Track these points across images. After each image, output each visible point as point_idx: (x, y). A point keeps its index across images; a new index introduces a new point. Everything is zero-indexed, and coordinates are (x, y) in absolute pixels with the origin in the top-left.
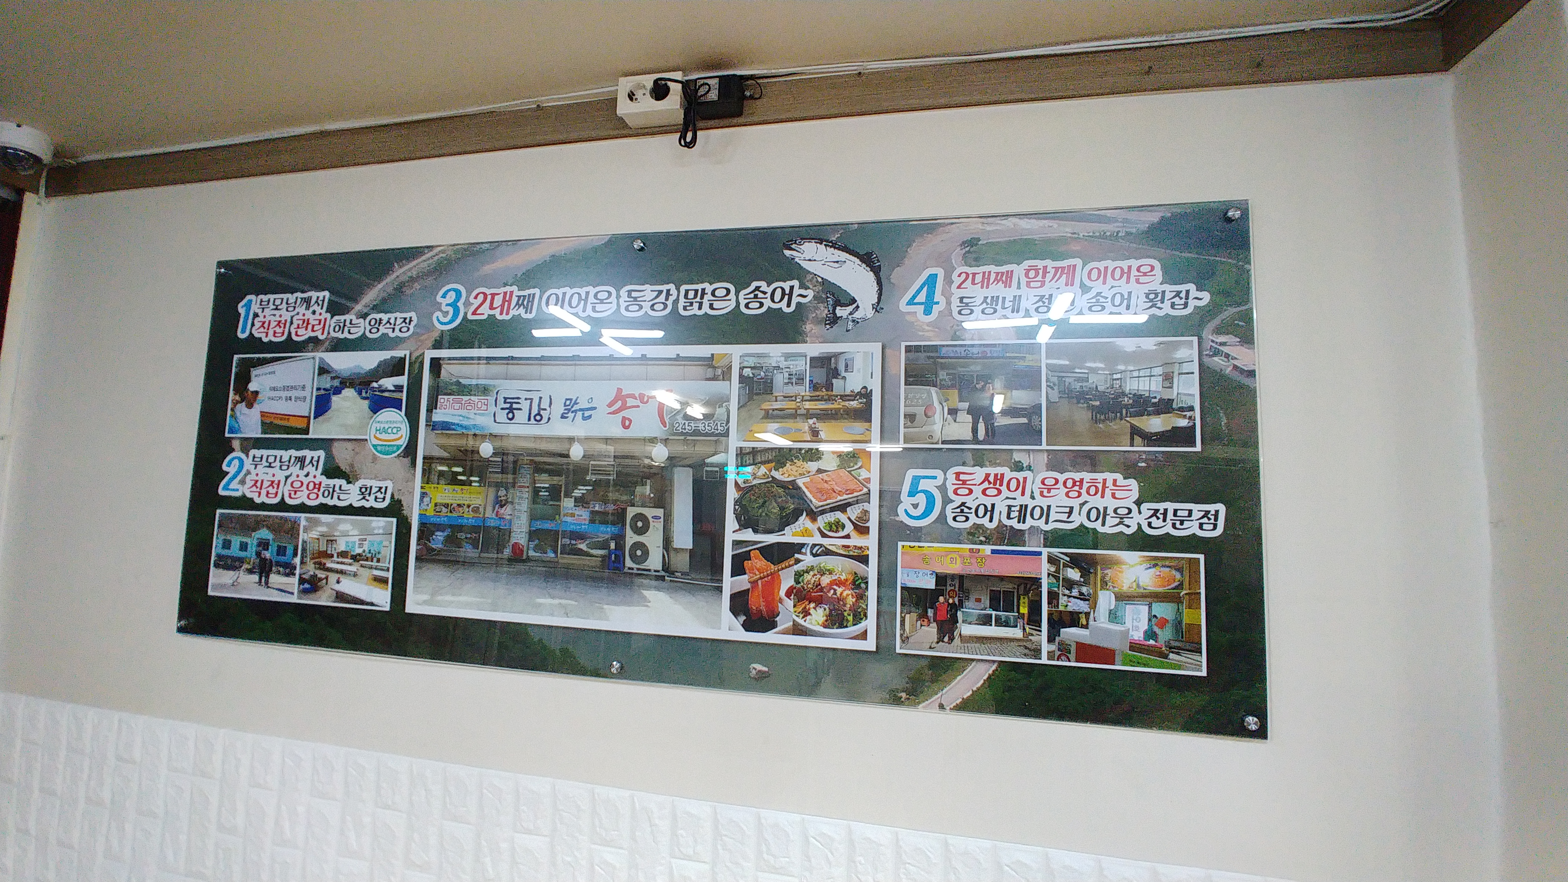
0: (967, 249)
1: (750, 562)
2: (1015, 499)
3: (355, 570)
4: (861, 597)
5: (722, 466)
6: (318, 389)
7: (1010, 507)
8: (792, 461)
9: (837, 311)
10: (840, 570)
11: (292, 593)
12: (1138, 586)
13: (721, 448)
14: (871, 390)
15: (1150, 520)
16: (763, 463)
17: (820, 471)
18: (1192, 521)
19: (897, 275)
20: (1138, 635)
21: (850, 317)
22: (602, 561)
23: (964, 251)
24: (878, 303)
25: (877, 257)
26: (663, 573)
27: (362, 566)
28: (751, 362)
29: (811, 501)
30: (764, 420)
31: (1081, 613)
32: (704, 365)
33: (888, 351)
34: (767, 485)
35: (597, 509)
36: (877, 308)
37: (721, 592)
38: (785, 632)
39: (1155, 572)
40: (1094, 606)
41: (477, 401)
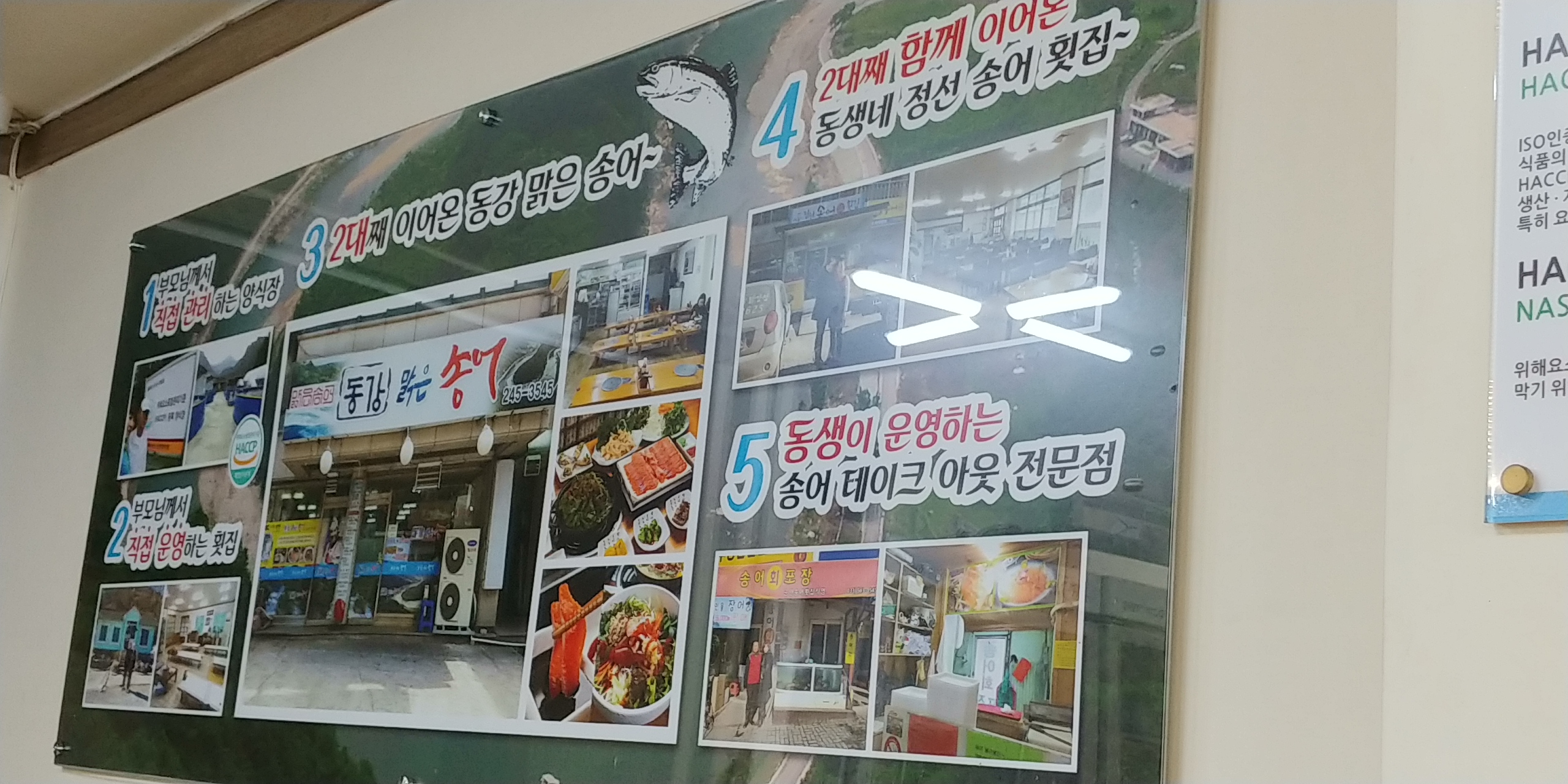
0: (838, 27)
1: (557, 603)
2: (854, 458)
3: (199, 658)
4: (668, 650)
5: (545, 452)
6: (196, 398)
7: (848, 473)
8: (616, 432)
9: (685, 175)
10: (649, 606)
11: (146, 698)
12: (996, 601)
13: (546, 424)
14: (710, 299)
15: (1019, 474)
16: (586, 440)
17: (644, 444)
18: (1077, 467)
19: (754, 96)
20: (989, 697)
21: (697, 180)
22: (414, 619)
23: (834, 31)
24: (729, 150)
25: (735, 71)
26: (469, 632)
27: (206, 653)
28: (588, 278)
29: (629, 495)
30: (594, 370)
31: (919, 657)
32: (539, 294)
33: (733, 228)
34: (588, 475)
35: (418, 537)
36: (728, 159)
37: (523, 655)
38: (582, 719)
39: (1020, 573)
40: (936, 645)
41: (324, 389)
